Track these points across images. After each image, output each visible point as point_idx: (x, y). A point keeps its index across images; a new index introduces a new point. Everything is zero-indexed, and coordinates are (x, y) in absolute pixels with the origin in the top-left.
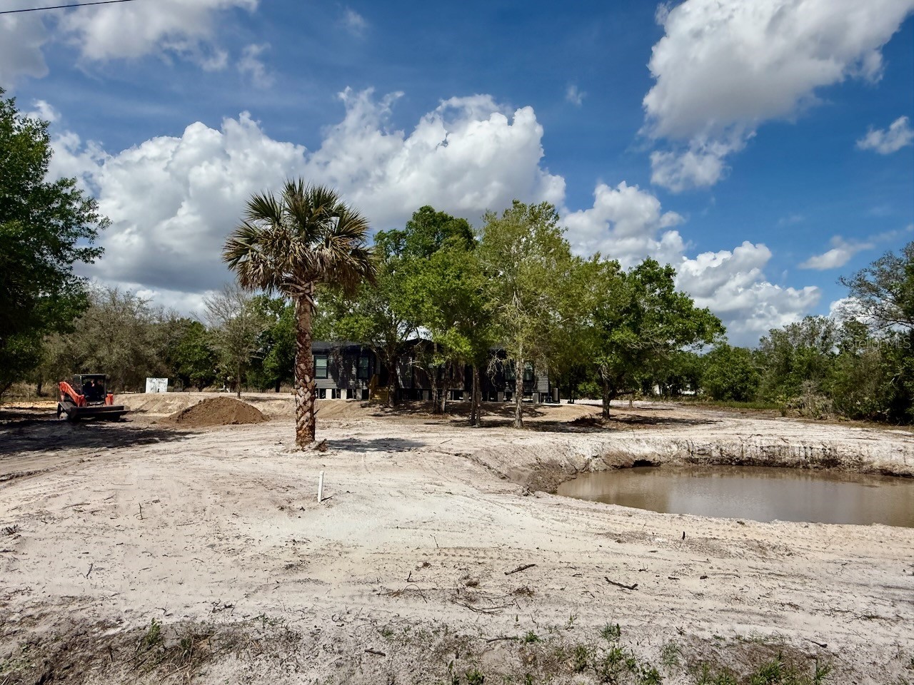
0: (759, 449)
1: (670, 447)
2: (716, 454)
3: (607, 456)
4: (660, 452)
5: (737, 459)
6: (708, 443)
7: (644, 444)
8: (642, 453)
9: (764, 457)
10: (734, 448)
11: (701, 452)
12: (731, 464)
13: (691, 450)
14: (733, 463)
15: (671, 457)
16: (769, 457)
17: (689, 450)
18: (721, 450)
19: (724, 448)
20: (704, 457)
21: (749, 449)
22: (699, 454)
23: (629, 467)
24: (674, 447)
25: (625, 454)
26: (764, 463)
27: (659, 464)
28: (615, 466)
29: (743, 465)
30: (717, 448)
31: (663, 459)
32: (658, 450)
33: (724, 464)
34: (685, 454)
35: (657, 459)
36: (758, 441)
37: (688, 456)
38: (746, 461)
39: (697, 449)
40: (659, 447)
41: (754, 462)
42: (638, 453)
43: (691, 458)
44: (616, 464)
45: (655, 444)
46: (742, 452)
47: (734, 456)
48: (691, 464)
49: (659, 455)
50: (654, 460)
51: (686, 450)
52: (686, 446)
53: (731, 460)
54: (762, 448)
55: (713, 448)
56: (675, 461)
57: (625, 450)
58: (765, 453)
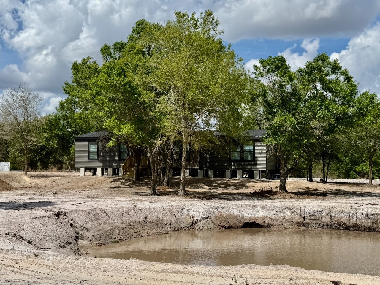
0: (364, 216)
1: (284, 213)
2: (326, 220)
3: (217, 218)
4: (273, 217)
5: (345, 224)
6: (319, 210)
7: (259, 209)
8: (252, 217)
9: (369, 223)
10: (342, 215)
11: (313, 218)
12: (339, 229)
13: (303, 216)
14: (341, 228)
15: (283, 221)
16: (373, 223)
17: (301, 216)
18: (331, 216)
19: (333, 215)
20: (315, 222)
21: (355, 216)
22: (310, 219)
23: (238, 227)
24: (288, 213)
25: (236, 217)
26: (368, 228)
27: (269, 226)
28: (223, 226)
29: (350, 230)
30: (328, 214)
31: (275, 222)
32: (272, 214)
33: (333, 229)
34: (297, 218)
35: (268, 221)
36: (366, 209)
37: (299, 221)
38: (352, 227)
39: (308, 214)
40: (272, 212)
41: (359, 227)
42: (249, 216)
43: (303, 222)
44: (223, 224)
45: (270, 209)
46: (349, 219)
47: (342, 222)
48: (302, 227)
49: (271, 219)
50: (264, 222)
51: (298, 216)
52: (299, 212)
53: (339, 225)
54: (367, 215)
55: (324, 214)
56: (285, 224)
57: (237, 213)
58: (369, 220)
